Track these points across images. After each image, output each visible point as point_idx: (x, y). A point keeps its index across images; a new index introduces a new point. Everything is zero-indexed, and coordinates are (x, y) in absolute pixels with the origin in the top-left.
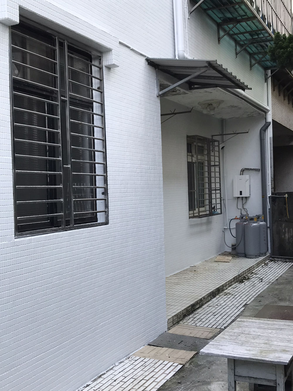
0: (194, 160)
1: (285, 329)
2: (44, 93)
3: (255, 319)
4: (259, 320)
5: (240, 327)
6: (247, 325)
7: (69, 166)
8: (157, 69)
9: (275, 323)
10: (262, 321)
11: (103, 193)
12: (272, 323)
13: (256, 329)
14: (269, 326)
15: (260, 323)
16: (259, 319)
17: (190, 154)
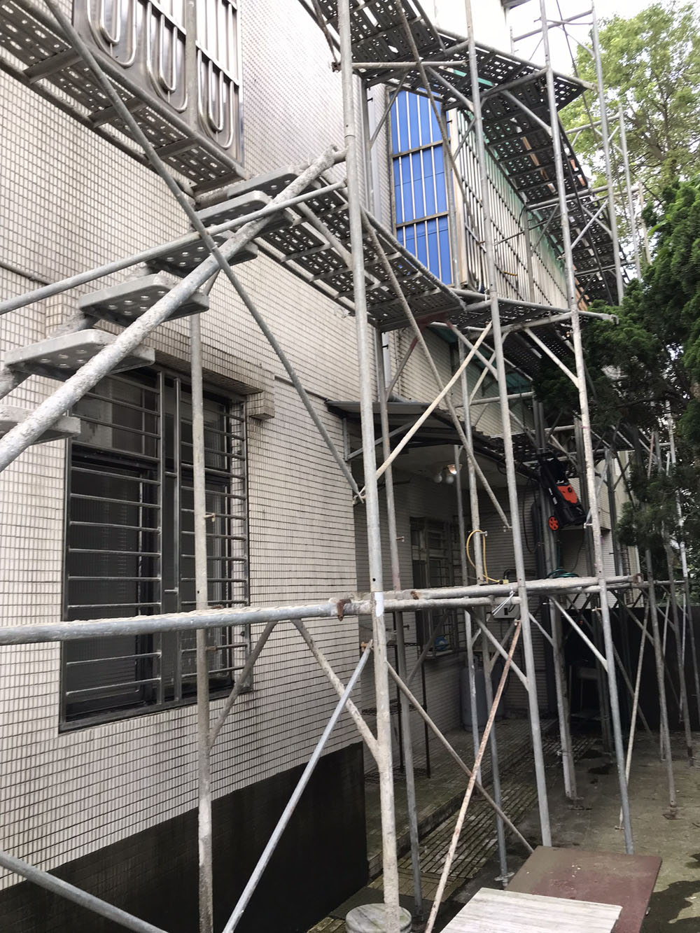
0: (424, 557)
1: (566, 924)
2: (137, 465)
3: (508, 896)
4: (517, 899)
5: (478, 916)
6: (492, 911)
7: (176, 590)
8: (345, 419)
9: (547, 906)
10: (521, 902)
11: (243, 634)
12: (541, 907)
13: (509, 923)
14: (535, 917)
15: (519, 906)
16: (516, 897)
17: (417, 547)
